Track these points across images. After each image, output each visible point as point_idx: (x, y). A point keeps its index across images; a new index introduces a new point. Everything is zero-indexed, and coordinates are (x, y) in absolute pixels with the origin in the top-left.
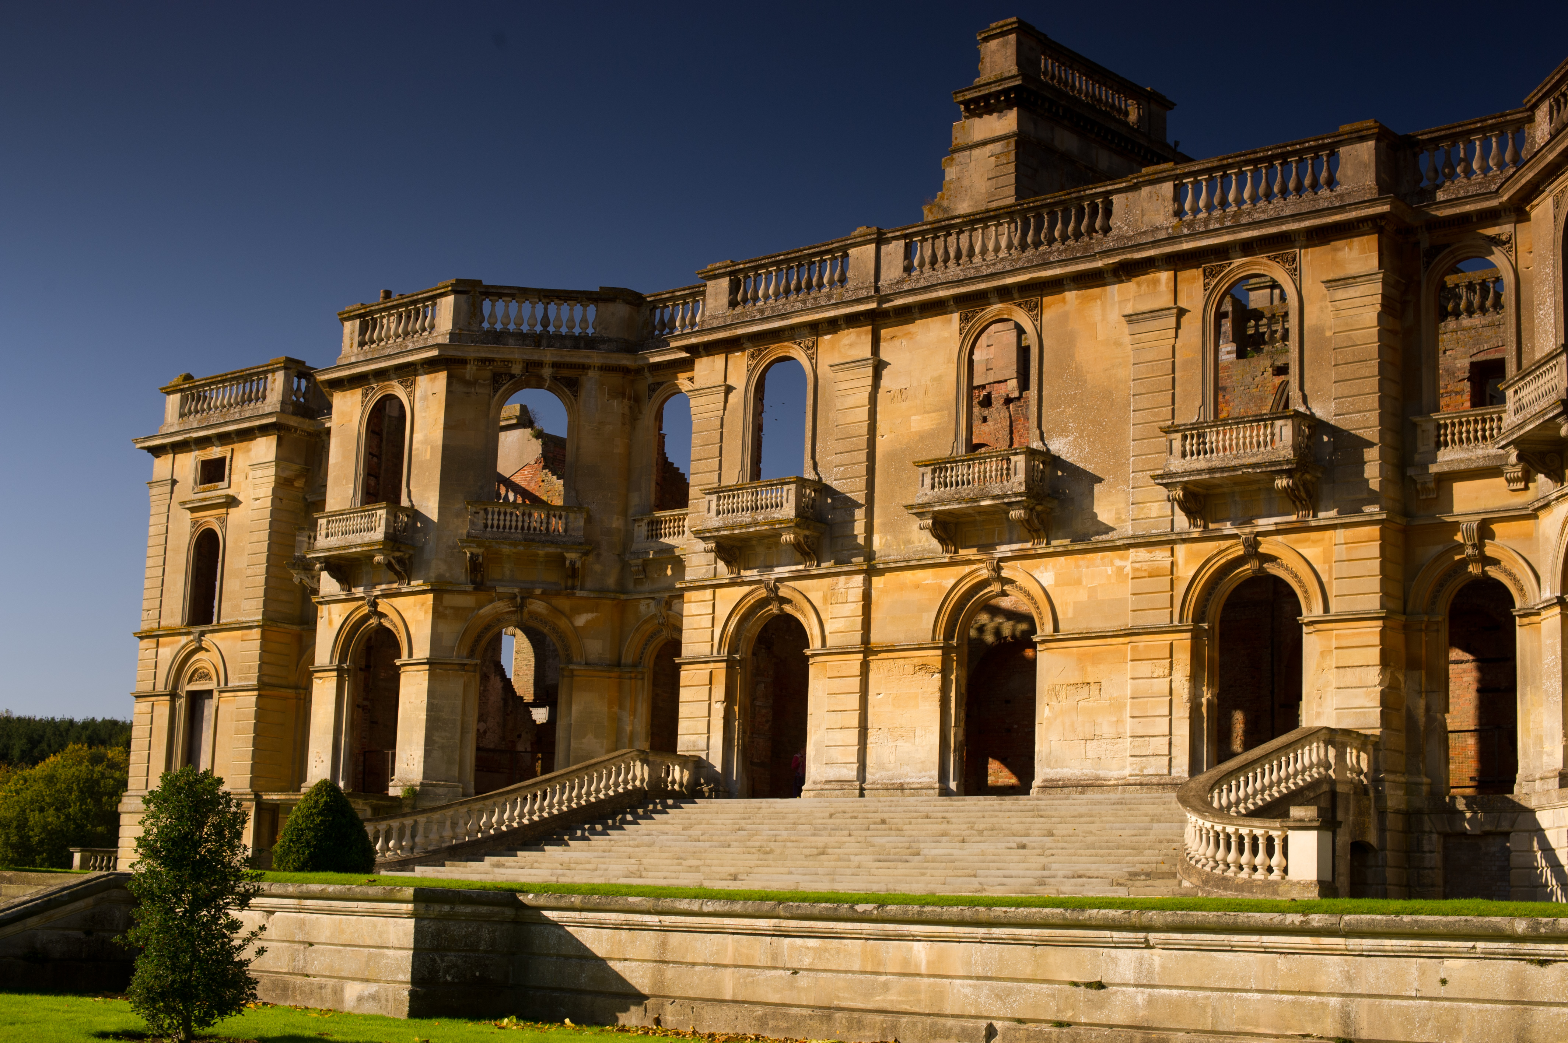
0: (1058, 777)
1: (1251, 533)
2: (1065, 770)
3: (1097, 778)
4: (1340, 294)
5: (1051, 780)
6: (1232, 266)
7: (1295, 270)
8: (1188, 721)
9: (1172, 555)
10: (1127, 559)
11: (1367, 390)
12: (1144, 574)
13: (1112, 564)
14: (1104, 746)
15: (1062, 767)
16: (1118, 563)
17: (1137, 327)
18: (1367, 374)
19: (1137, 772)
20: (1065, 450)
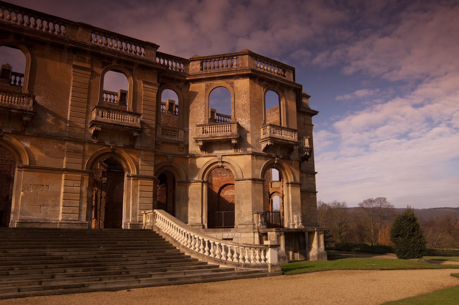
0: (26, 219)
1: (115, 146)
2: (30, 217)
3: (45, 220)
4: (146, 86)
5: (23, 220)
6: (112, 65)
7: (133, 74)
8: (86, 203)
9: (84, 147)
10: (64, 144)
11: (152, 114)
12: (72, 151)
13: (57, 145)
14: (49, 209)
15: (29, 216)
16: (60, 145)
17: (76, 70)
18: (152, 110)
19: (65, 219)
20: (40, 100)
